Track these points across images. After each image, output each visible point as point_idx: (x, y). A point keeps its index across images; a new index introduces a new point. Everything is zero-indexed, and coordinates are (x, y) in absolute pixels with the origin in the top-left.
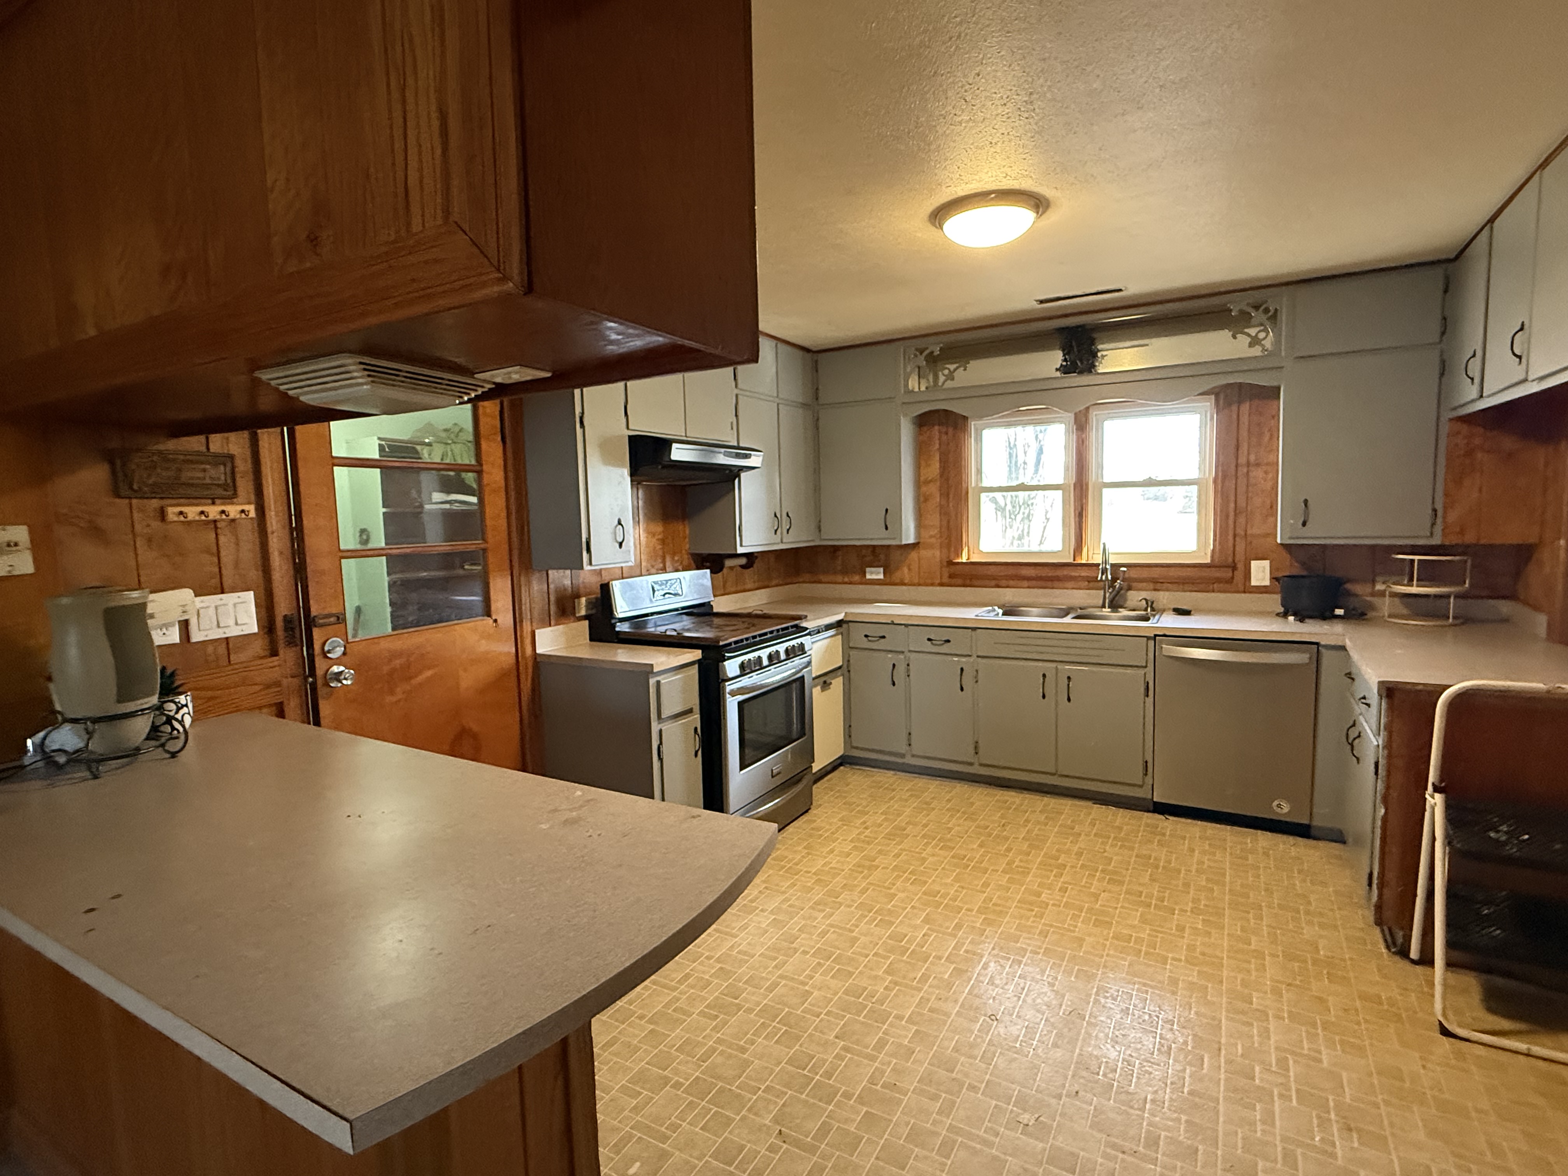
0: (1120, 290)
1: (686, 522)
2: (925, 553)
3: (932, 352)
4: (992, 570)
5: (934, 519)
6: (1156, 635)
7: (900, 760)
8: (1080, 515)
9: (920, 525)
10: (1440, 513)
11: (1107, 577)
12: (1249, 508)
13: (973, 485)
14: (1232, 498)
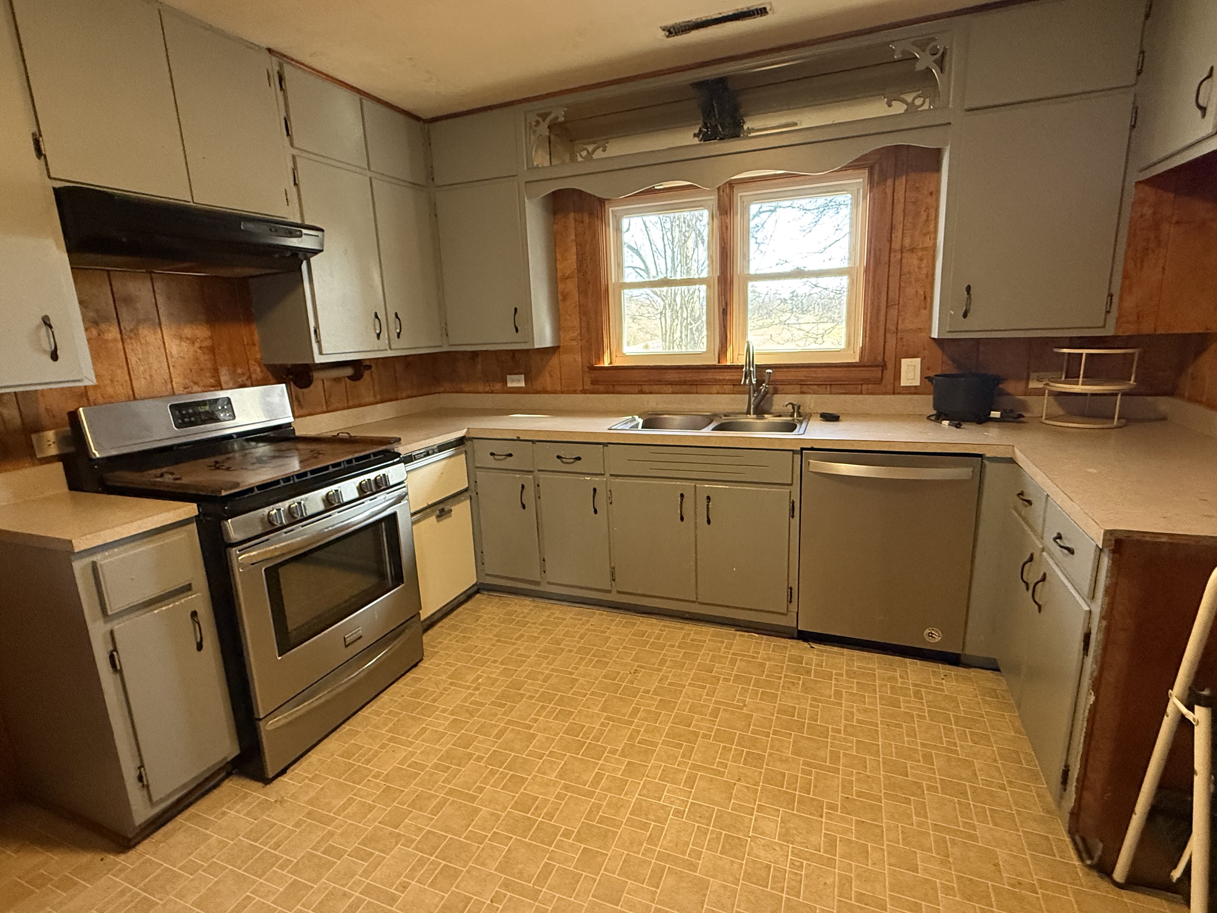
0: (762, 11)
1: (254, 326)
2: (566, 358)
3: (557, 118)
4: (636, 375)
5: (573, 320)
6: (802, 449)
7: (533, 587)
8: (725, 312)
9: (558, 327)
10: (1116, 299)
11: (751, 381)
12: (901, 301)
13: (613, 281)
14: (884, 289)
